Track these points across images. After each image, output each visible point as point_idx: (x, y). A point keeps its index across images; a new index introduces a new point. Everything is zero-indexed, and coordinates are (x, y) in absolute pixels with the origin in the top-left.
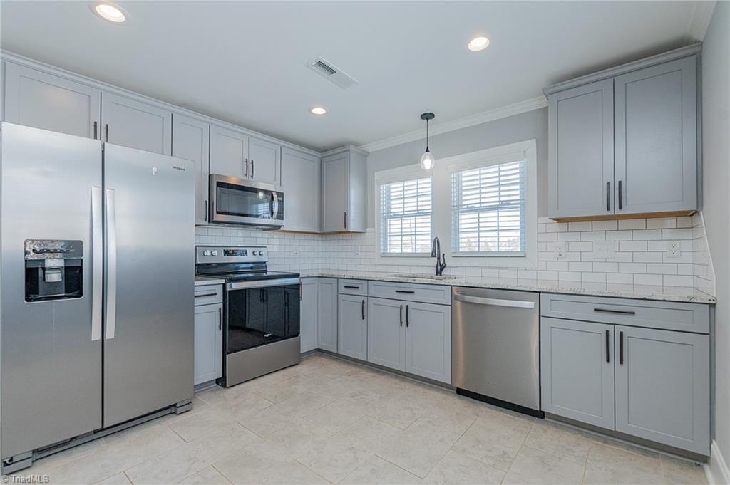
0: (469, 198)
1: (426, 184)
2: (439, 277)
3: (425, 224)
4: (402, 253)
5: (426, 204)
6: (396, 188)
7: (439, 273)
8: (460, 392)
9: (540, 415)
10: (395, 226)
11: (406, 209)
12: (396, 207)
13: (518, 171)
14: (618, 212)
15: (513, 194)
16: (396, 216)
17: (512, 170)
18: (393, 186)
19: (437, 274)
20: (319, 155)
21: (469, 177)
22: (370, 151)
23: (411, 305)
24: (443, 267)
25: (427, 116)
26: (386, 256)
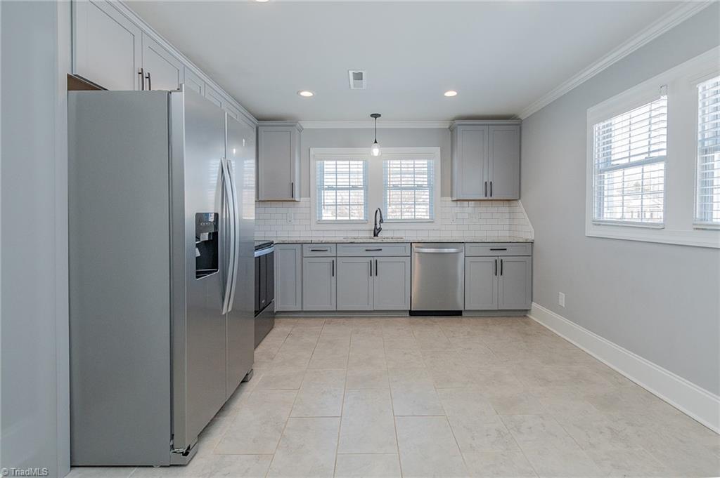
0: (394, 180)
1: (357, 166)
2: (375, 238)
3: (358, 196)
4: (336, 220)
5: (358, 180)
6: (329, 165)
7: (376, 235)
8: (413, 313)
9: (458, 313)
10: (329, 197)
11: (338, 184)
12: (329, 180)
13: (426, 166)
14: (490, 198)
15: (423, 180)
16: (330, 188)
17: (422, 164)
18: (326, 162)
19: (375, 236)
20: (256, 121)
21: (395, 165)
22: (304, 128)
23: (378, 259)
24: (380, 230)
25: (376, 116)
26: (320, 222)
